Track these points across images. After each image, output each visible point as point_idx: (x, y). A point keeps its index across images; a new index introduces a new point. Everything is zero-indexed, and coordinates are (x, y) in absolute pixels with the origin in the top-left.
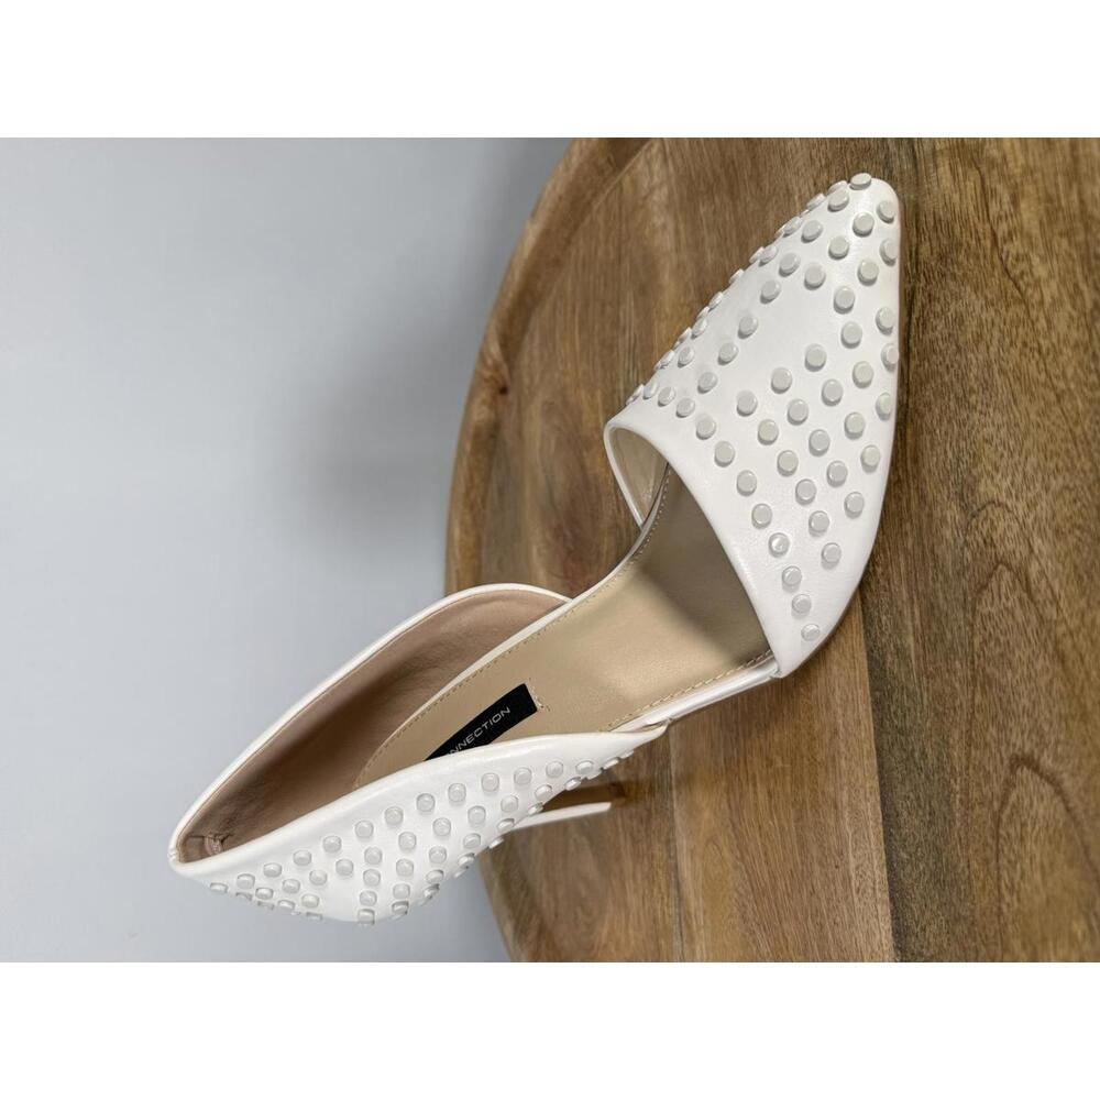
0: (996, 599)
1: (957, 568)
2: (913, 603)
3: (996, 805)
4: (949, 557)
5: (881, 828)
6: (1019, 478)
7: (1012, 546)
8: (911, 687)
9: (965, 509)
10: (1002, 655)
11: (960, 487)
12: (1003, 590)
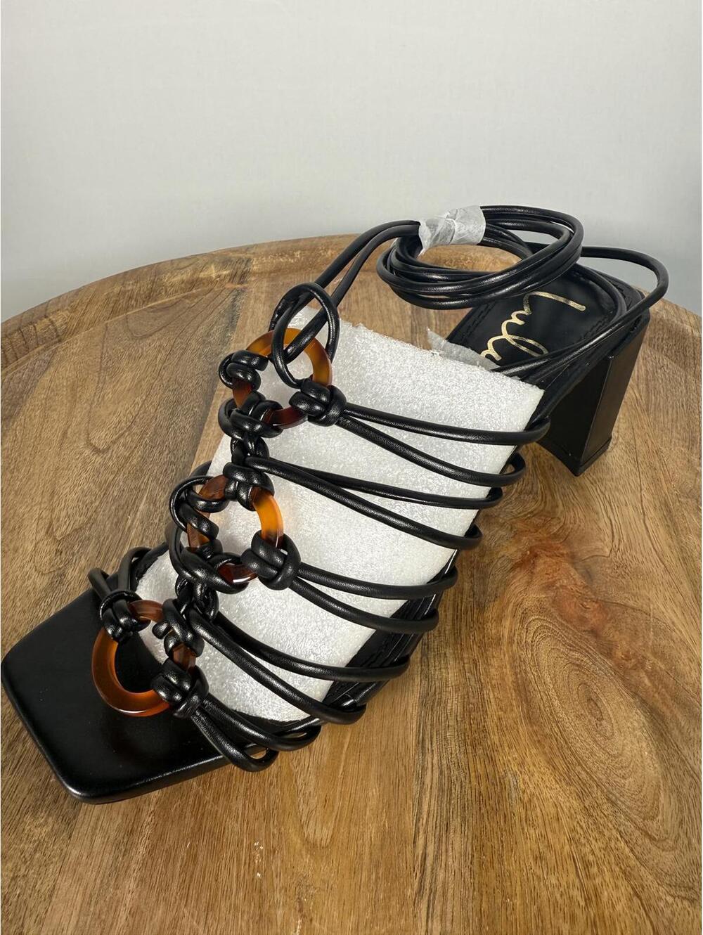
0: (72, 523)
1: (86, 543)
2: (129, 528)
3: (127, 434)
4: (90, 548)
5: (208, 419)
6: (18, 585)
7: (47, 547)
8: (154, 483)
9: (63, 575)
10: (86, 496)
11: (59, 587)
12: (65, 527)
